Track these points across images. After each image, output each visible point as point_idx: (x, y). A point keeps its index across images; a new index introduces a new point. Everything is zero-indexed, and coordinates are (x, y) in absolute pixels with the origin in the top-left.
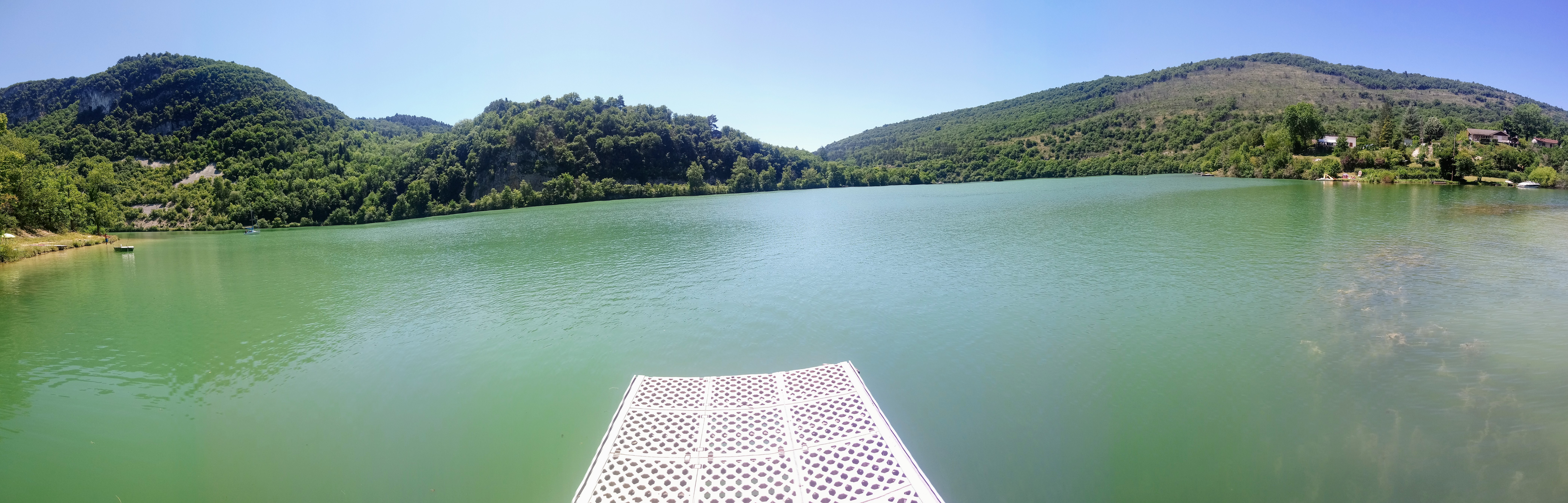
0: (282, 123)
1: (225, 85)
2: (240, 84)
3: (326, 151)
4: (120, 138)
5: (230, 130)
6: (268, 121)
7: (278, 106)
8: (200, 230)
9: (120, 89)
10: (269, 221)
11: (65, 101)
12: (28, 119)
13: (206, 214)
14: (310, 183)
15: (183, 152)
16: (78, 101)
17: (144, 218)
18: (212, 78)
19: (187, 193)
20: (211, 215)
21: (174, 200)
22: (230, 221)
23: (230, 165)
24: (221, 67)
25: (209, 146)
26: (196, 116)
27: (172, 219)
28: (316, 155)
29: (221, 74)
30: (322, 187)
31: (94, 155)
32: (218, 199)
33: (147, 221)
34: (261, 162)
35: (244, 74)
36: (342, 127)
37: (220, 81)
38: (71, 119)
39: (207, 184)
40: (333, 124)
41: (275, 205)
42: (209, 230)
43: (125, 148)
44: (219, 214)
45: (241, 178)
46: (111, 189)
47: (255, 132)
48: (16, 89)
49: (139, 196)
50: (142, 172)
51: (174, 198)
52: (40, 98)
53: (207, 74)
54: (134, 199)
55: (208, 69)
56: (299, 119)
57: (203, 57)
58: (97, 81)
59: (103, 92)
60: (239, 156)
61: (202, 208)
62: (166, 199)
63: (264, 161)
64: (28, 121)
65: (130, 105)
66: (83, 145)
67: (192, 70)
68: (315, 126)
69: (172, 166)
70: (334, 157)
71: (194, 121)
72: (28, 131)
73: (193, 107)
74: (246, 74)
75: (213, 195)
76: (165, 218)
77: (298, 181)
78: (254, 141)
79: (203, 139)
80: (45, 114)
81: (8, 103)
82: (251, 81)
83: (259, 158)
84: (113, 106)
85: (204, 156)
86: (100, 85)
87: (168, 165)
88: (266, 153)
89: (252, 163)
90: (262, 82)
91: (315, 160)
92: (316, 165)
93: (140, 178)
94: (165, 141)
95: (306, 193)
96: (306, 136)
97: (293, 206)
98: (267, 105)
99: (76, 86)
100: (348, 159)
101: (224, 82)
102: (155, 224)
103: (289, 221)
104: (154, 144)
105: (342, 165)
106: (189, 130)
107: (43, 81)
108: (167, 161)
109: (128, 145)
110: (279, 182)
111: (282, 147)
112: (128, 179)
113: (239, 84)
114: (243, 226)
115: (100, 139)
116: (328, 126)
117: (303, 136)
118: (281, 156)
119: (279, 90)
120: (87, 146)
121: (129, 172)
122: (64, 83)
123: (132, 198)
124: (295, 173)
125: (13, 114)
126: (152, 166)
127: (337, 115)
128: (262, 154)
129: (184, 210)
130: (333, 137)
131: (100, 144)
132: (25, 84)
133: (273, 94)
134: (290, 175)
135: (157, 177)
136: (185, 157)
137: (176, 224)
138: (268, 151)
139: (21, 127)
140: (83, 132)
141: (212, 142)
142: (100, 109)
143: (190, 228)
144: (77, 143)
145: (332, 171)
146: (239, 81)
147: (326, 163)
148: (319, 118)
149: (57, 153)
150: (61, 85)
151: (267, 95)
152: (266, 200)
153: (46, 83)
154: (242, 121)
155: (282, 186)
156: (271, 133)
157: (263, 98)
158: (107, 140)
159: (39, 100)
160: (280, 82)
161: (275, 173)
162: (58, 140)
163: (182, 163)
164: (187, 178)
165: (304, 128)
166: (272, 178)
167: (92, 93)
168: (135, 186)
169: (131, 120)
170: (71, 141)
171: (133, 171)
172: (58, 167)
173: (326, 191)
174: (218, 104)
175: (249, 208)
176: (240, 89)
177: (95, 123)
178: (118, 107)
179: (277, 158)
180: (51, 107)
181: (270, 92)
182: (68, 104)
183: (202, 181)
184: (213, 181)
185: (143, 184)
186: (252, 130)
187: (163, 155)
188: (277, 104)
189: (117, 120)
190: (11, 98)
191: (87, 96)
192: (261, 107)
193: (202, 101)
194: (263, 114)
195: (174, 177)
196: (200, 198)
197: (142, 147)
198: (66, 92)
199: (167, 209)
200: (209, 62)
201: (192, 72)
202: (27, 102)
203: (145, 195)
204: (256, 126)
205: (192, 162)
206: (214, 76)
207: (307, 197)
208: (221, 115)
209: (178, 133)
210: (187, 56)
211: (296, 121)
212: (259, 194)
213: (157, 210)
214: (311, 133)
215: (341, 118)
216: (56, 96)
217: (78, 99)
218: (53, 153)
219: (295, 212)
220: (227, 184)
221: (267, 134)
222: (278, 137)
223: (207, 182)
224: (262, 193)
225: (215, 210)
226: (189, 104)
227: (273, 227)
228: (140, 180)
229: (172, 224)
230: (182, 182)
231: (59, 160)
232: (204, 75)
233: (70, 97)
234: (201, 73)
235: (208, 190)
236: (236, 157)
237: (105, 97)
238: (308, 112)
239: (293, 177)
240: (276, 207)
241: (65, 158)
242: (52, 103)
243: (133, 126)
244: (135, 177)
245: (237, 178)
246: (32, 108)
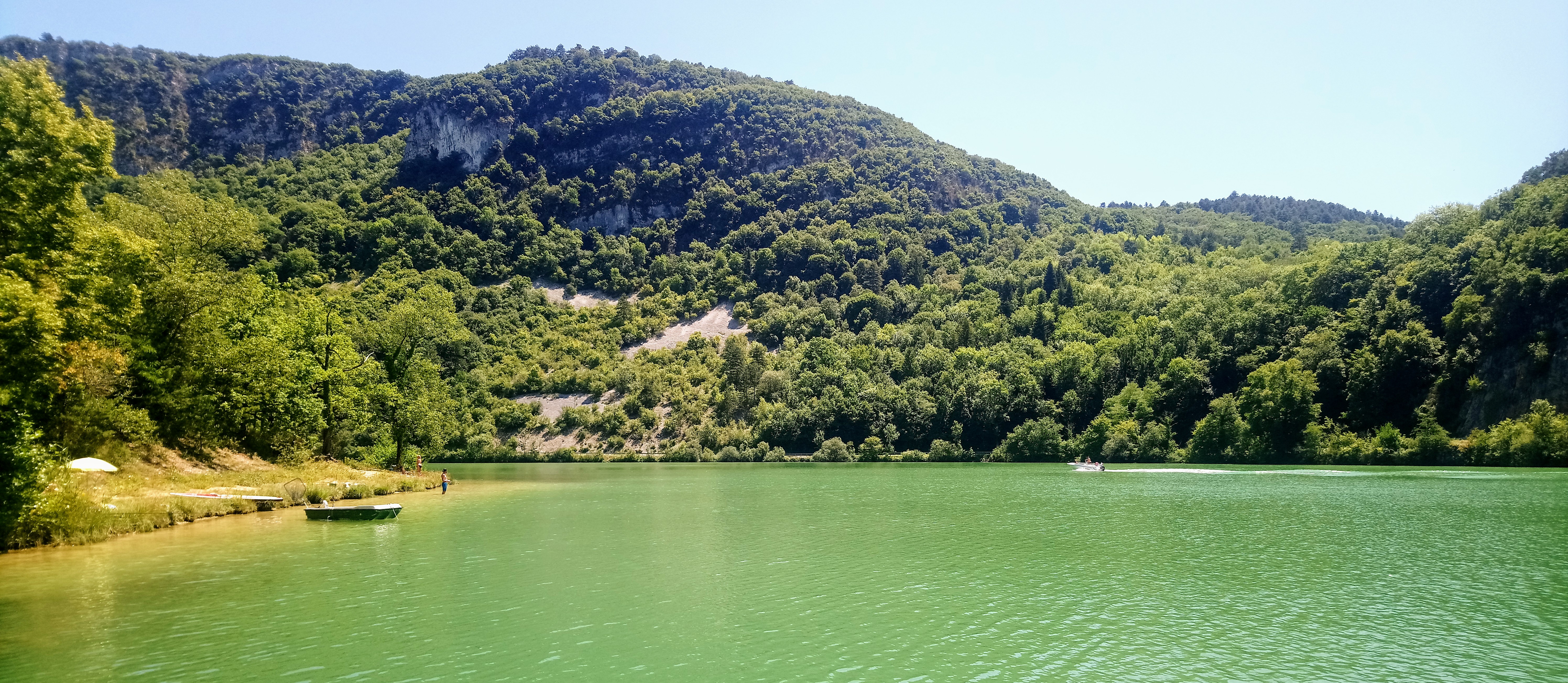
0: (900, 218)
1: (769, 131)
2: (804, 131)
3: (1007, 282)
4: (501, 233)
5: (772, 233)
6: (867, 213)
7: (892, 181)
8: (682, 459)
9: (511, 119)
10: (850, 443)
11: (373, 126)
12: (267, 152)
13: (698, 422)
14: (960, 358)
15: (653, 276)
16: (406, 132)
17: (542, 427)
18: (737, 113)
19: (657, 371)
20: (711, 423)
21: (621, 388)
22: (758, 441)
23: (767, 310)
24: (762, 91)
25: (720, 264)
26: (691, 196)
27: (613, 432)
28: (979, 291)
29: (760, 107)
30: (991, 367)
31: (432, 265)
32: (732, 386)
33: (549, 436)
34: (839, 306)
35: (815, 110)
36: (1057, 226)
37: (755, 121)
38: (382, 173)
39: (708, 351)
40: (1031, 220)
41: (869, 406)
42: (704, 460)
43: (511, 257)
44: (733, 422)
45: (790, 340)
46: (466, 352)
47: (833, 239)
48: (244, 70)
49: (534, 374)
50: (548, 316)
51: (623, 382)
52: (307, 106)
53: (727, 105)
54: (523, 381)
55: (730, 93)
56: (945, 209)
57: (719, 66)
58: (457, 91)
59: (468, 119)
60: (788, 291)
61: (692, 407)
62: (602, 384)
63: (849, 306)
64: (266, 156)
65: (531, 159)
66: (408, 240)
67: (690, 95)
68: (983, 225)
69: (623, 308)
70: (1027, 297)
71: (687, 208)
72: (262, 183)
73: (686, 176)
74: (820, 110)
75: (720, 377)
76: (596, 428)
77: (929, 352)
78: (829, 259)
79: (705, 247)
80: (315, 149)
81: (215, 100)
82: (829, 126)
83: (838, 298)
84: (491, 155)
85: (705, 288)
86: (463, 103)
87: (612, 304)
88: (856, 287)
89: (819, 309)
90: (855, 128)
91: (977, 303)
92: (978, 314)
93: (541, 329)
94: (609, 247)
95: (947, 381)
96: (957, 248)
97: (914, 410)
98: (866, 178)
99: (405, 95)
100: (1068, 299)
101: (766, 125)
102: (567, 443)
103: (900, 446)
104: (580, 252)
105: (1048, 315)
106: (673, 226)
107: (321, 66)
108: (612, 294)
109: (518, 249)
110: (882, 353)
111: (895, 272)
112: (512, 331)
113: (801, 131)
114: (787, 453)
115: (450, 229)
116: (1019, 226)
117: (951, 249)
118: (891, 294)
119: (898, 146)
120: (417, 242)
121: (516, 315)
122: (376, 82)
123: (517, 378)
124: (924, 334)
125: (224, 131)
126: (572, 302)
127: (1045, 201)
128: (845, 288)
129: (646, 412)
130: (1030, 249)
131: (450, 241)
132: (271, 61)
133: (882, 154)
134: (910, 338)
135: (583, 330)
136: (657, 289)
137: (621, 446)
138: (860, 281)
139: (244, 170)
140: (409, 208)
141: (728, 255)
142: (457, 158)
143: (657, 456)
144: (392, 233)
145: (1020, 330)
146: (800, 124)
147: (1006, 310)
148: (993, 207)
149: (336, 249)
150: (366, 84)
151: (866, 157)
152: (847, 394)
153: (326, 71)
154: (802, 214)
155: (889, 362)
156: (872, 242)
157: (856, 164)
158: (467, 234)
159: (305, 110)
160: (900, 127)
161: (874, 332)
162: (340, 219)
163: (648, 303)
164: (660, 336)
165: (955, 232)
166: (867, 342)
167: (442, 118)
168: (527, 349)
169: (530, 192)
170: (377, 224)
171: (525, 311)
172: (334, 286)
173: (1001, 377)
174: (747, 172)
175: (805, 411)
176: (803, 142)
177: (442, 190)
178: (503, 160)
179: (882, 298)
180: (333, 132)
181: (876, 150)
182: (381, 133)
183: (694, 344)
184: (722, 345)
185: (546, 345)
186: (824, 236)
187: (601, 278)
188: (891, 176)
189: (496, 188)
190: (225, 88)
191: (429, 122)
192: (850, 183)
193: (709, 163)
194: (853, 199)
195: (625, 331)
196: (689, 384)
197: (553, 257)
198: (377, 104)
199: (601, 407)
200: (734, 78)
201: (688, 97)
202: (270, 109)
203: (550, 371)
204: (835, 226)
205: (675, 300)
206: (743, 111)
207: (951, 391)
208: (752, 197)
209: (644, 232)
210: (679, 63)
211: (936, 215)
212: (830, 381)
213: (576, 408)
214: (970, 241)
215: (1057, 206)
216: (350, 109)
217: (406, 126)
218: (324, 249)
219: (919, 424)
220: (756, 355)
221: (859, 242)
222: (888, 250)
223: (710, 347)
224: (839, 378)
225: (723, 413)
226: (677, 168)
227: (860, 460)
228: (541, 335)
229: (611, 445)
230: (646, 346)
231: (339, 269)
232: (718, 106)
233: (387, 118)
234: (711, 103)
235: (708, 366)
236: (782, 294)
237: (472, 131)
238: (966, 193)
239: (917, 342)
240: (871, 411)
241: (355, 265)
242: (339, 125)
243: (535, 208)
244: (530, 326)
245: (781, 341)
246: (282, 127)
